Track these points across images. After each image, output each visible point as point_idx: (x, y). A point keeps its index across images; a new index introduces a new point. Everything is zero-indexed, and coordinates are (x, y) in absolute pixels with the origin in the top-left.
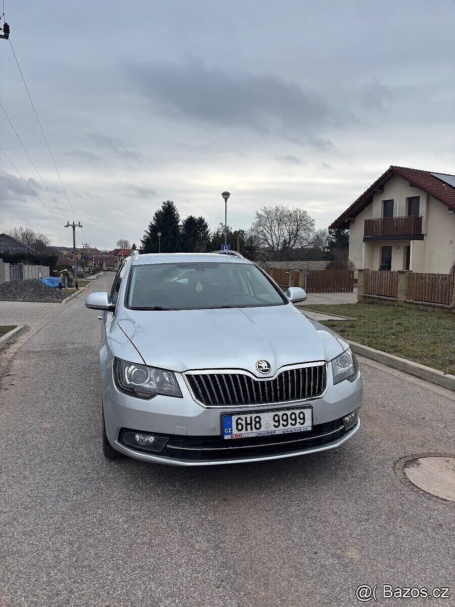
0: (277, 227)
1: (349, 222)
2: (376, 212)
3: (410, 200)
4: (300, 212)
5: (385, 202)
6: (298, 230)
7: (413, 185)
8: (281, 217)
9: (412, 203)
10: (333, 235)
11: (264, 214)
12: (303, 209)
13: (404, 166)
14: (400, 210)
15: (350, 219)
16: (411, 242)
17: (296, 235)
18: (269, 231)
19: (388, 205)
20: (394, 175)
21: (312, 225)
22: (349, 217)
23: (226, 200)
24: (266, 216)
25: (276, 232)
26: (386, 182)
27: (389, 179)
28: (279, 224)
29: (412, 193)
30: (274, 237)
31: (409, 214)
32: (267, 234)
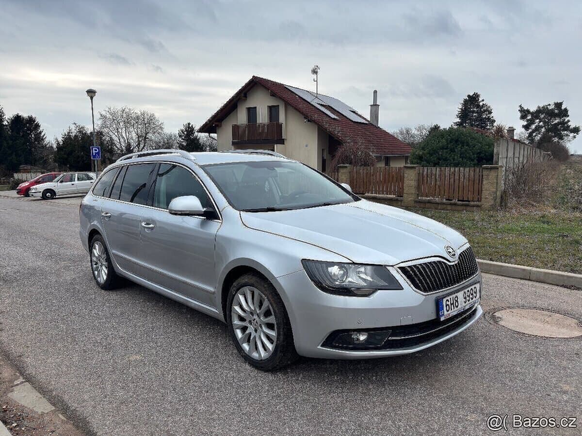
0: (124, 129)
1: (217, 126)
2: (241, 118)
3: (270, 108)
4: (147, 115)
5: (249, 109)
6: (146, 134)
7: (273, 95)
8: (129, 120)
9: (273, 111)
10: (182, 139)
11: (108, 116)
12: (150, 112)
13: (264, 77)
14: (263, 117)
15: (217, 123)
16: (275, 146)
17: (145, 138)
18: (116, 134)
19: (252, 113)
20: (255, 84)
21: (161, 128)
22: (216, 121)
23: (92, 98)
24: (111, 117)
25: (124, 135)
26: (249, 90)
27: (252, 87)
28: (126, 127)
29: (272, 102)
30: (122, 140)
31: (270, 121)
32: (113, 137)
